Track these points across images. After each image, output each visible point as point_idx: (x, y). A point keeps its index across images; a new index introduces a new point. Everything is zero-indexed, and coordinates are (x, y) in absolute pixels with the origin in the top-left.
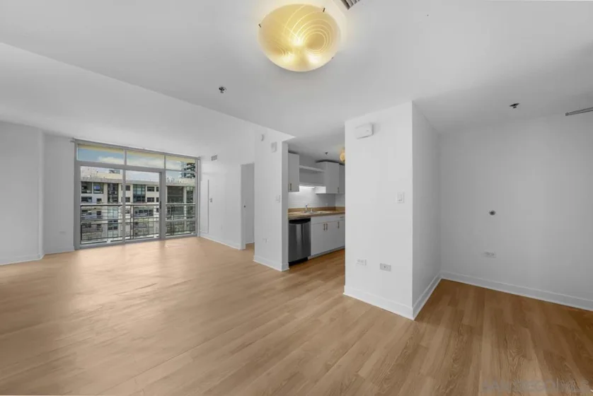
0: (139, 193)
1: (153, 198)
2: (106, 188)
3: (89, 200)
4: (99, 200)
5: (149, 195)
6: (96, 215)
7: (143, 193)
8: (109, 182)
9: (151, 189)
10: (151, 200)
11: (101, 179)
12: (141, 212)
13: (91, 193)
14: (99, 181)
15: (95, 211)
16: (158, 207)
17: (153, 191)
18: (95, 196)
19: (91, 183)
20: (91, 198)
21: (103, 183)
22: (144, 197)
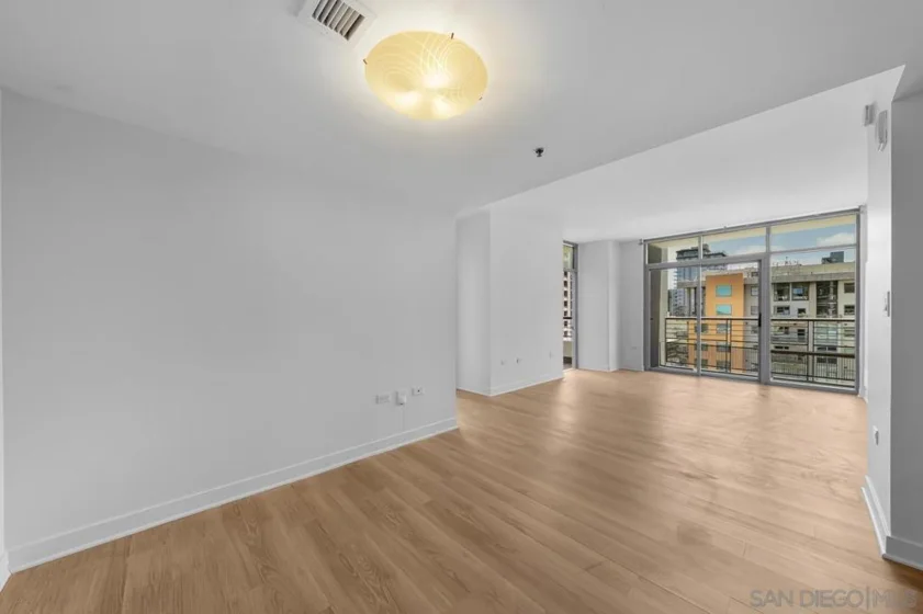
2: (813, 291)
3: (786, 312)
4: (801, 311)
6: (796, 336)
8: (819, 279)
11: (805, 276)
13: (788, 299)
14: (802, 280)
15: (795, 330)
16: (756, 323)
18: (795, 305)
19: (787, 284)
20: (788, 308)
21: (808, 283)
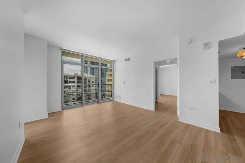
0: (66, 79)
1: (71, 82)
5: (69, 80)
7: (67, 79)
9: (70, 78)
10: (70, 82)
12: (66, 87)
17: (71, 78)
22: (67, 81)
